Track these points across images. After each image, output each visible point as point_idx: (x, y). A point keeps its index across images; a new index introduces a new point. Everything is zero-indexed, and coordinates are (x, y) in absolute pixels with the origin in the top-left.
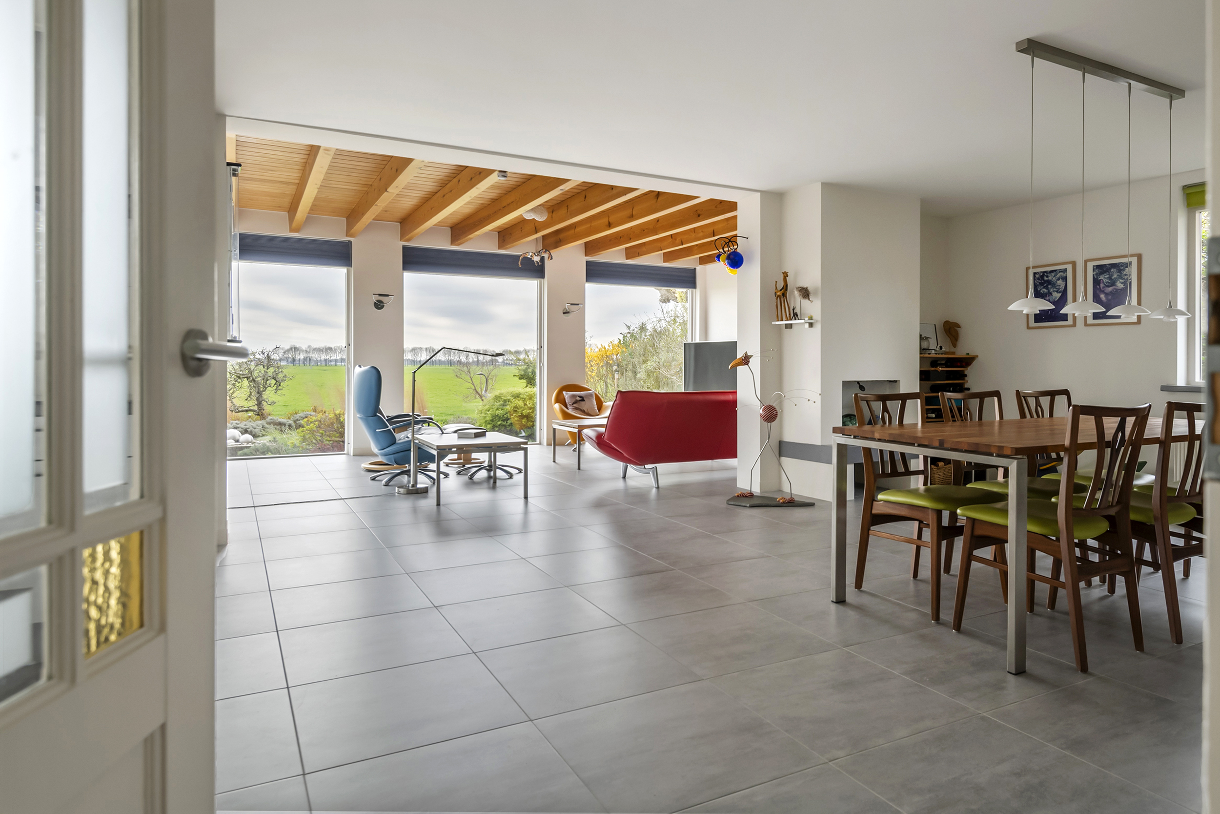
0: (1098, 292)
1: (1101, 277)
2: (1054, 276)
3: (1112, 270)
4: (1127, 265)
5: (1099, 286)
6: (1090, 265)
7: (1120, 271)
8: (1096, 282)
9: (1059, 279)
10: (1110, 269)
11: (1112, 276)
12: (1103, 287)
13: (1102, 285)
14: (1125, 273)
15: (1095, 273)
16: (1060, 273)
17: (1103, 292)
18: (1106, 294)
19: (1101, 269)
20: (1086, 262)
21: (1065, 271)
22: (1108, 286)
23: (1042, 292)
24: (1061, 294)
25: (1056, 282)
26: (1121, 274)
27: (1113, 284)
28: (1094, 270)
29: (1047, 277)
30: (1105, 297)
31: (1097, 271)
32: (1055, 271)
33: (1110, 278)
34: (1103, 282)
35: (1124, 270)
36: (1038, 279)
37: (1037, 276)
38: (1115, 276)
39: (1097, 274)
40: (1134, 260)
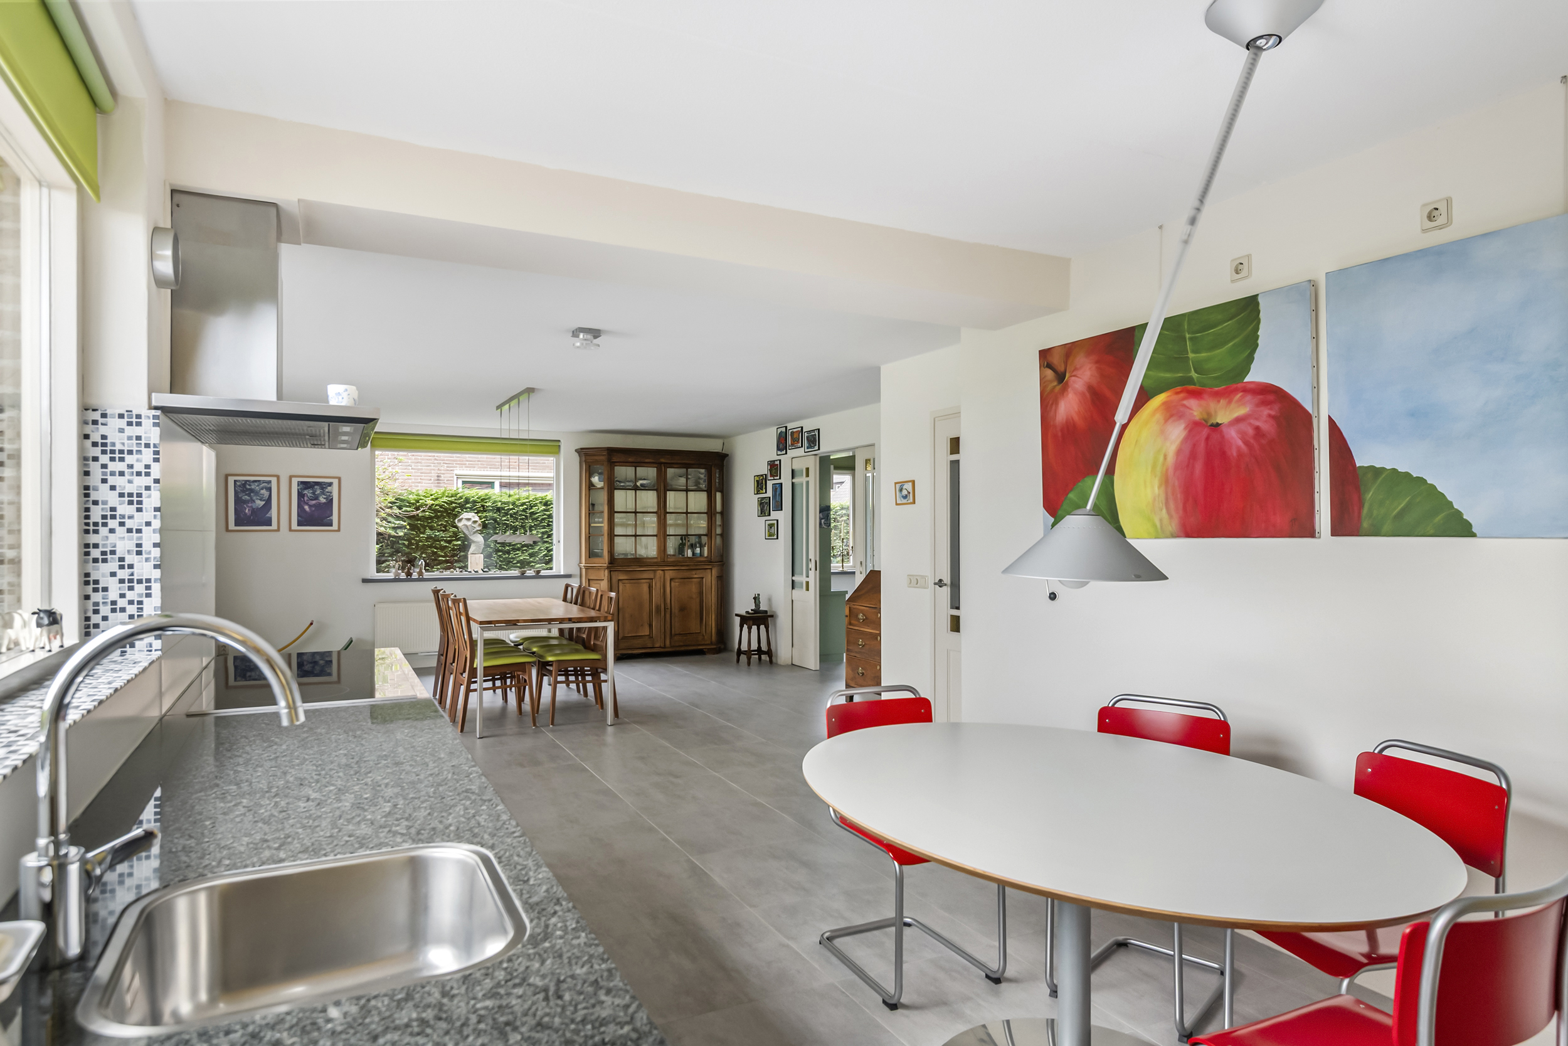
0: (302, 503)
1: (306, 492)
2: (258, 486)
3: (316, 487)
4: (330, 484)
5: (304, 498)
6: (295, 481)
7: (322, 488)
8: (300, 495)
9: (262, 489)
10: (314, 486)
11: (316, 491)
12: (307, 500)
13: (306, 498)
14: (327, 490)
15: (299, 487)
16: (264, 484)
17: (307, 504)
18: (310, 506)
19: (305, 485)
20: (291, 477)
21: (270, 482)
22: (311, 500)
23: (243, 498)
24: (264, 502)
25: (260, 491)
26: (324, 491)
27: (316, 498)
28: (298, 486)
29: (250, 485)
30: (309, 508)
31: (301, 486)
32: (259, 481)
33: (314, 493)
34: (307, 495)
35: (326, 488)
36: (240, 486)
37: (238, 483)
38: (318, 492)
39: (301, 489)
40: (335, 482)
